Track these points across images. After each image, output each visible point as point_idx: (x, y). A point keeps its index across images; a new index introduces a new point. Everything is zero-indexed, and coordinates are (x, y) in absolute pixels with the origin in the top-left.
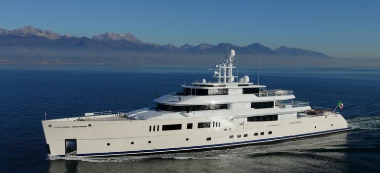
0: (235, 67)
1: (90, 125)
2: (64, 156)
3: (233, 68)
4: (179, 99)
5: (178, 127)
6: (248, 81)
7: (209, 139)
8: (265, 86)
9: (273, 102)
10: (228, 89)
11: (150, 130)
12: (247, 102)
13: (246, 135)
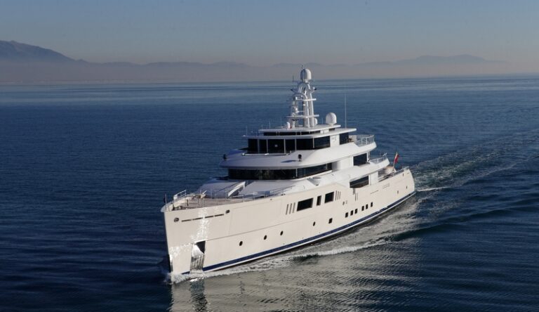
0: (315, 99)
1: (228, 212)
2: (188, 273)
3: (313, 101)
4: (300, 156)
6: (335, 122)
7: (331, 221)
8: (355, 130)
9: (366, 154)
10: (329, 137)
11: (286, 214)
12: (349, 157)
13: (356, 211)
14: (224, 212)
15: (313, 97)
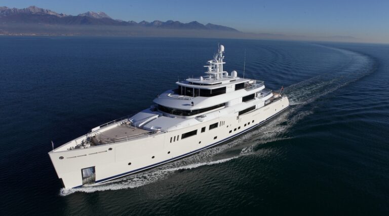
0: (225, 63)
1: (110, 149)
4: (192, 103)
5: (194, 133)
6: (236, 76)
7: (215, 138)
9: (254, 94)
10: (226, 87)
11: (171, 142)
12: (239, 97)
13: (239, 128)
14: (108, 150)
15: (223, 61)
